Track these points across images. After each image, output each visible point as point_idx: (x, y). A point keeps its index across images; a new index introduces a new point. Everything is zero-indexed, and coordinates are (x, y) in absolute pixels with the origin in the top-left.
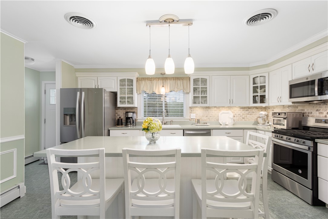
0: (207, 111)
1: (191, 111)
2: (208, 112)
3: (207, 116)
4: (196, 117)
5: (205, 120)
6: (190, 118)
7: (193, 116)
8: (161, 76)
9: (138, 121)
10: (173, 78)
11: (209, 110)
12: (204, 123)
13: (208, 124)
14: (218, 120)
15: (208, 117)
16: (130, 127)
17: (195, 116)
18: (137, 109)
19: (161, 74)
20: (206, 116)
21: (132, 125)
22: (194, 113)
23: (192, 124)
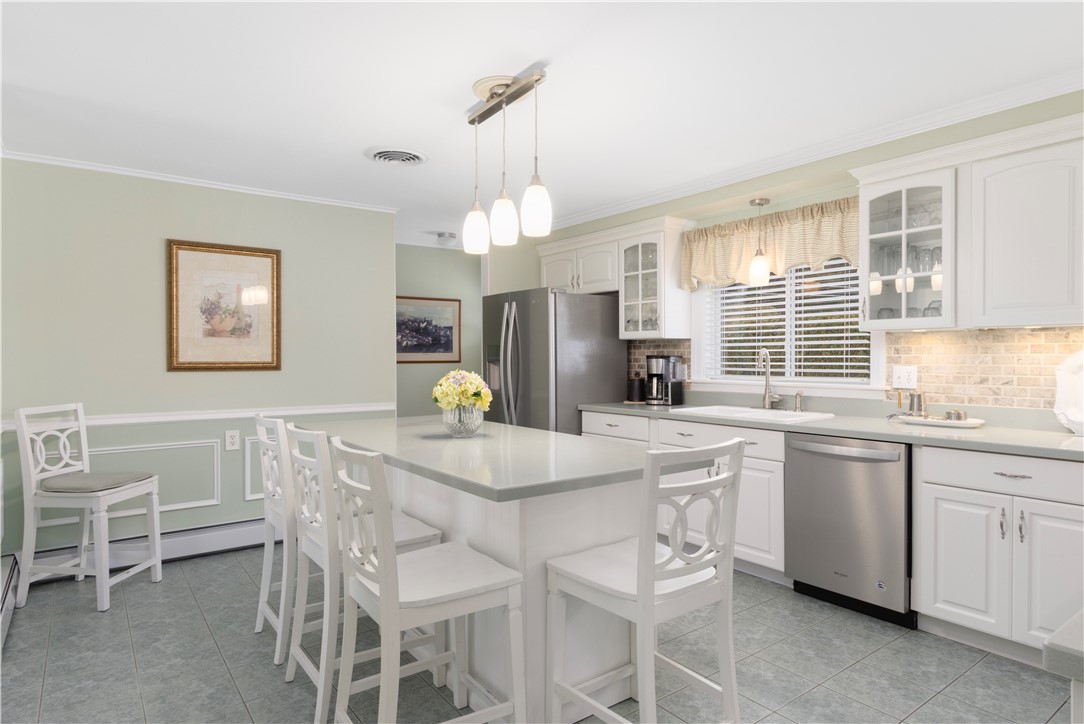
0: (986, 350)
1: (897, 351)
2: (989, 358)
3: (983, 381)
4: (919, 380)
5: (970, 401)
6: (889, 388)
7: (907, 376)
8: (755, 212)
9: (693, 388)
10: (803, 210)
11: (1001, 346)
12: (949, 416)
13: (971, 421)
14: (1051, 404)
15: (990, 384)
16: (656, 408)
17: (914, 377)
18: (690, 346)
19: (752, 202)
20: (977, 377)
21: (662, 402)
22: (908, 363)
23: (891, 416)
